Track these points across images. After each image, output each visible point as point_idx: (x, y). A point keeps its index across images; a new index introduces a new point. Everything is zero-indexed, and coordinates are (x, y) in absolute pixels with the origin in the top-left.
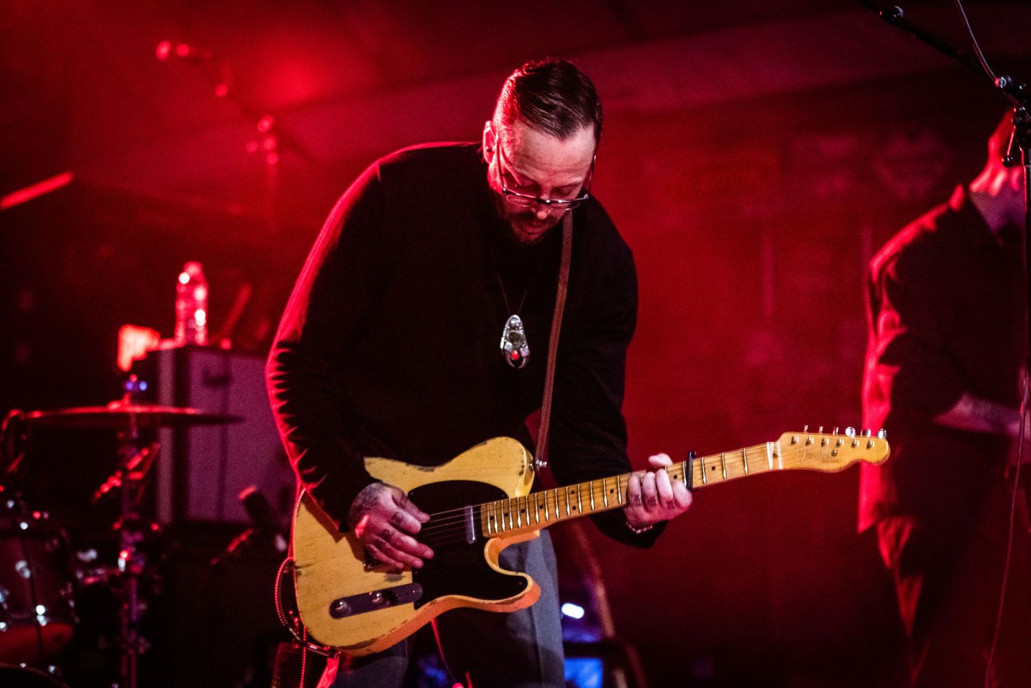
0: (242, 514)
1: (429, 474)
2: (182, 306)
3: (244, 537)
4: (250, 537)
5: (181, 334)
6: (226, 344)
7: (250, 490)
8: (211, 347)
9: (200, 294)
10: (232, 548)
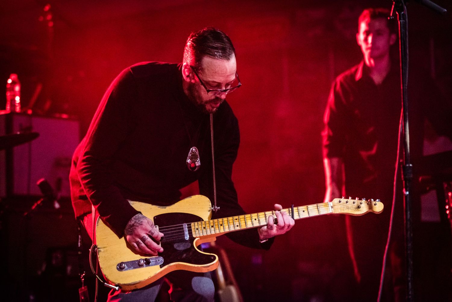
0: (39, 192)
1: (164, 209)
2: (8, 94)
3: (39, 202)
4: (42, 202)
5: (8, 107)
6: (30, 112)
7: (42, 180)
8: (23, 113)
9: (17, 88)
10: (34, 207)
